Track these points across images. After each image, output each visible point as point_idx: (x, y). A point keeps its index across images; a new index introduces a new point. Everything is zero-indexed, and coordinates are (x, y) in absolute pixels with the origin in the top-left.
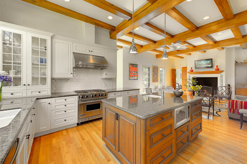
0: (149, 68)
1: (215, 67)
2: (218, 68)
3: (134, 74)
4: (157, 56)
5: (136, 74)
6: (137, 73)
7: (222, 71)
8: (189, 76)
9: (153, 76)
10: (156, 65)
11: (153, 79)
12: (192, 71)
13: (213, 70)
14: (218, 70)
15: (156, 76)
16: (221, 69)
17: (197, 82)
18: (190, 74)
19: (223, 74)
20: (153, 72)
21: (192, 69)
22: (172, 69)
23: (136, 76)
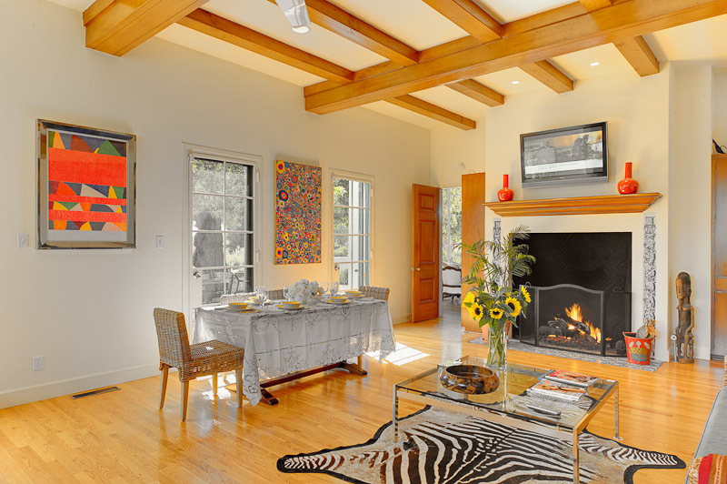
0: (250, 168)
1: (620, 175)
2: (634, 177)
3: (99, 206)
4: (313, 98)
5: (117, 209)
6: (128, 197)
7: (654, 198)
8: (497, 229)
9: (281, 224)
10: (301, 152)
11: (279, 242)
12: (509, 197)
13: (611, 189)
14: (632, 188)
15: (301, 227)
16: (647, 188)
17: (528, 263)
18: (498, 217)
19: (660, 211)
20: (281, 195)
21: (506, 184)
22: (415, 185)
23: (116, 219)
